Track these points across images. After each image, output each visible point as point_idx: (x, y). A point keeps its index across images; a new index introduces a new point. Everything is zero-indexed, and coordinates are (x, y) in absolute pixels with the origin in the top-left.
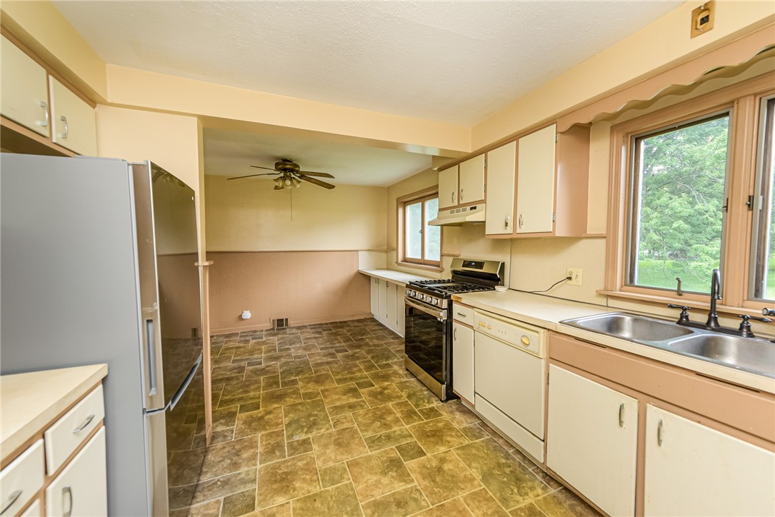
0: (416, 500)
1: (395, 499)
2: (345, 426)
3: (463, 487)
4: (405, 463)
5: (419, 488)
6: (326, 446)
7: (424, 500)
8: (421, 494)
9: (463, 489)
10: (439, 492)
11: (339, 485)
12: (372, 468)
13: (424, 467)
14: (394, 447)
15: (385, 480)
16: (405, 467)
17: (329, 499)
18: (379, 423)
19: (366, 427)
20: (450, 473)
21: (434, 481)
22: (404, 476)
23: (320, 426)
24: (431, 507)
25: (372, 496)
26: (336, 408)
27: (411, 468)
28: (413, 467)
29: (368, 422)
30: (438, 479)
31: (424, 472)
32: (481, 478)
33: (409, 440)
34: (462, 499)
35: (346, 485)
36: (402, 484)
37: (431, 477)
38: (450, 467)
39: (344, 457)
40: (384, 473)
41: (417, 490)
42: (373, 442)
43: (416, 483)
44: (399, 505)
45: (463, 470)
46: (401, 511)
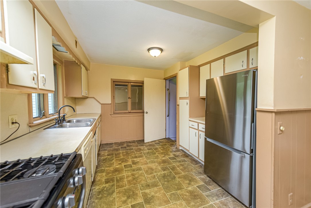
0: (143, 186)
1: (150, 187)
3: (124, 190)
4: (143, 201)
5: (140, 190)
7: (139, 186)
8: (140, 188)
9: (124, 189)
10: (133, 189)
11: (171, 193)
12: (158, 199)
13: (134, 199)
15: (153, 194)
16: (143, 199)
17: (173, 188)
20: (125, 196)
21: (133, 192)
22: (145, 195)
24: (138, 184)
25: (157, 188)
27: (141, 198)
28: (140, 199)
30: (131, 193)
31: (136, 196)
32: (114, 193)
34: (127, 186)
35: (168, 192)
36: (146, 192)
37: (134, 194)
38: (123, 198)
40: (153, 196)
41: (141, 189)
43: (141, 192)
44: (149, 185)
45: (118, 197)
46: (148, 184)
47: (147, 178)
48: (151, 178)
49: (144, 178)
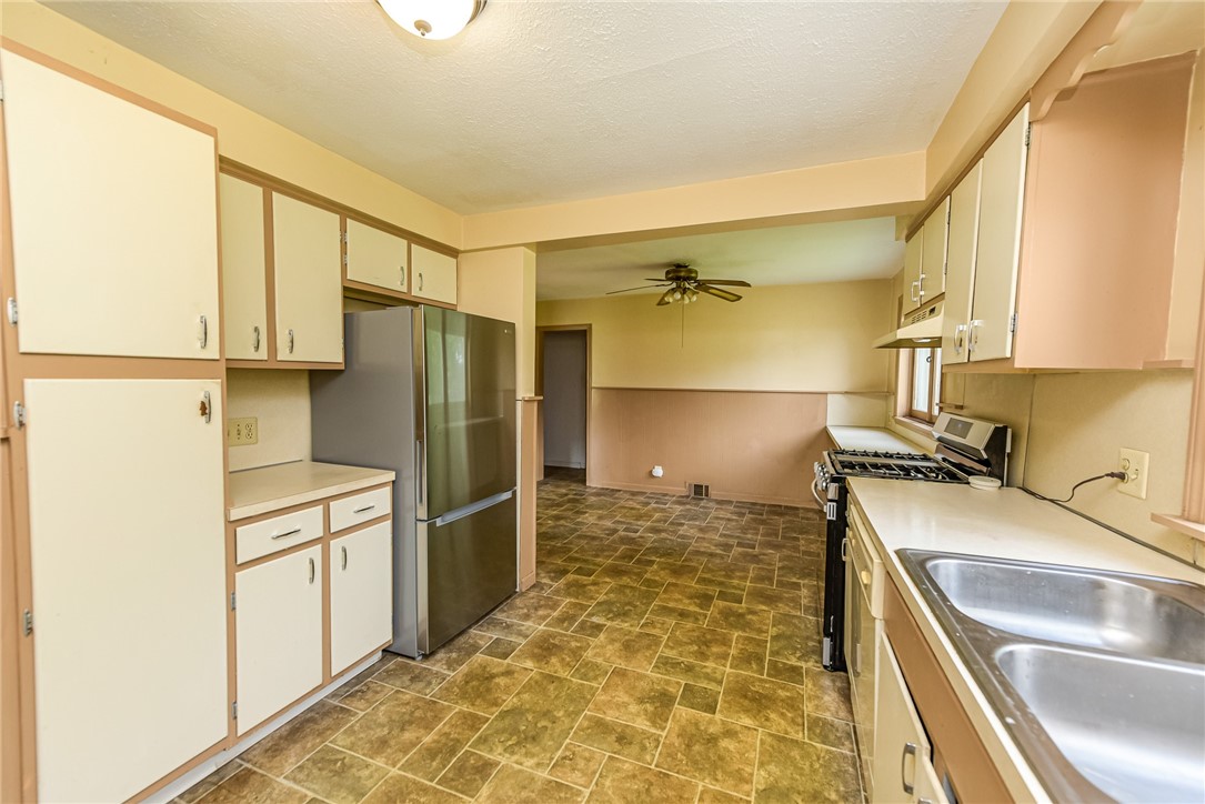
0: (644, 748)
1: (623, 731)
2: (653, 632)
3: (719, 777)
4: (676, 705)
5: (662, 740)
6: (612, 641)
7: (654, 755)
8: (657, 747)
9: (717, 780)
10: (681, 761)
11: (585, 682)
12: (634, 688)
13: (696, 725)
14: (683, 683)
15: (633, 708)
16: (671, 711)
17: (566, 689)
18: (696, 648)
19: (675, 643)
20: (722, 752)
21: (688, 746)
22: (658, 718)
23: (627, 619)
24: (653, 767)
25: (605, 713)
26: (665, 608)
27: (678, 715)
28: (681, 715)
29: (685, 640)
30: (696, 748)
31: (688, 730)
32: (761, 787)
33: (712, 686)
34: (700, 788)
35: (592, 688)
36: (648, 723)
37: (690, 739)
38: (731, 747)
39: (619, 661)
40: (641, 701)
41: (658, 741)
42: (665, 664)
43: (664, 734)
44: (621, 739)
45: (749, 763)
46: (617, 746)
47: (594, 773)
48: (581, 764)
49: (608, 783)
